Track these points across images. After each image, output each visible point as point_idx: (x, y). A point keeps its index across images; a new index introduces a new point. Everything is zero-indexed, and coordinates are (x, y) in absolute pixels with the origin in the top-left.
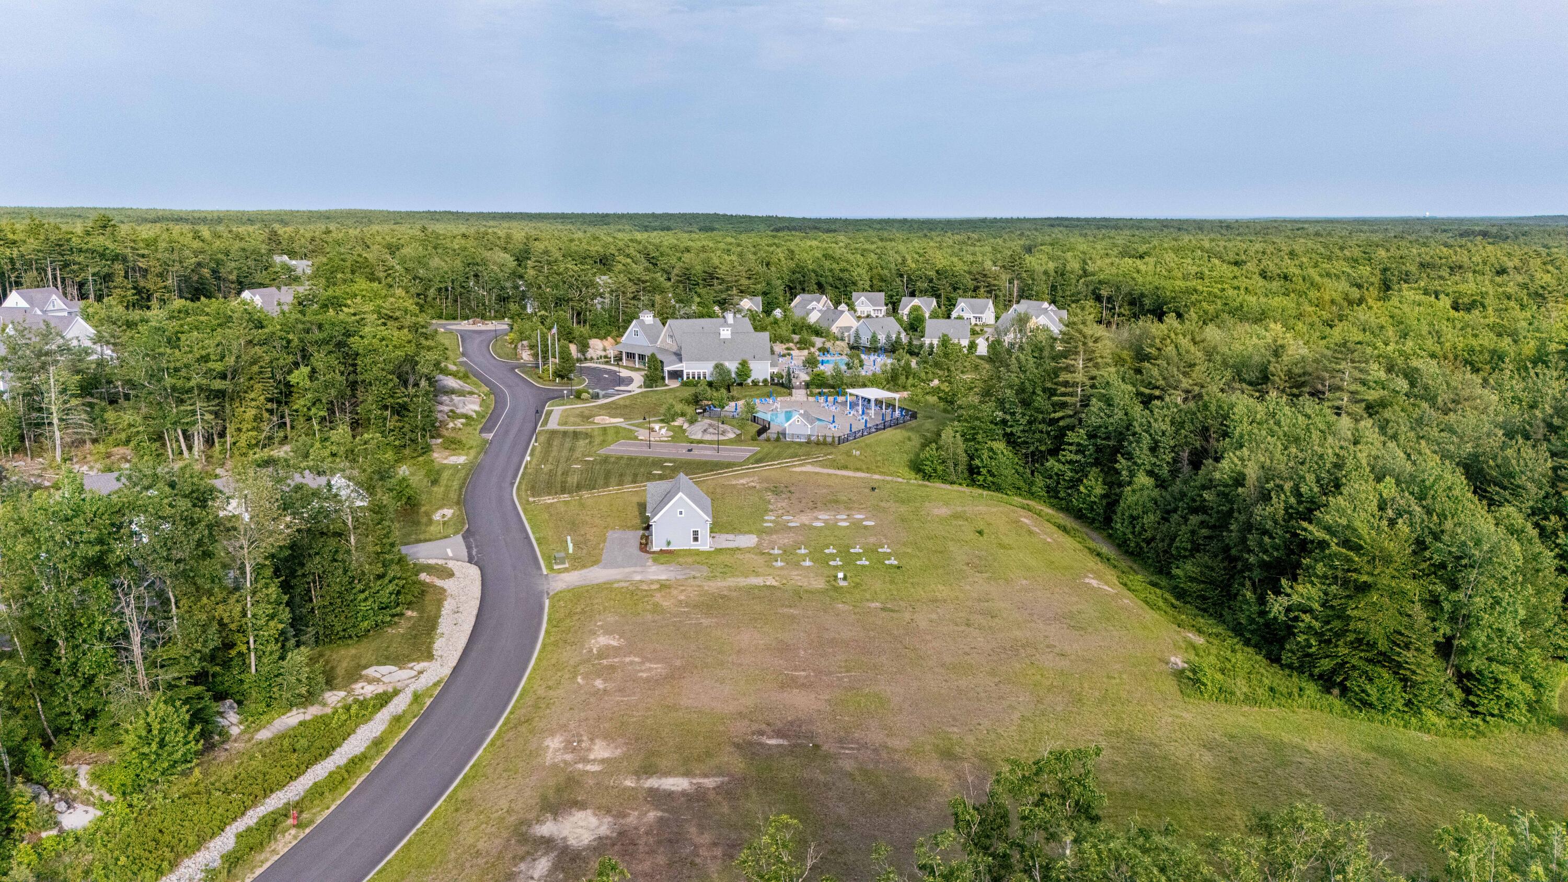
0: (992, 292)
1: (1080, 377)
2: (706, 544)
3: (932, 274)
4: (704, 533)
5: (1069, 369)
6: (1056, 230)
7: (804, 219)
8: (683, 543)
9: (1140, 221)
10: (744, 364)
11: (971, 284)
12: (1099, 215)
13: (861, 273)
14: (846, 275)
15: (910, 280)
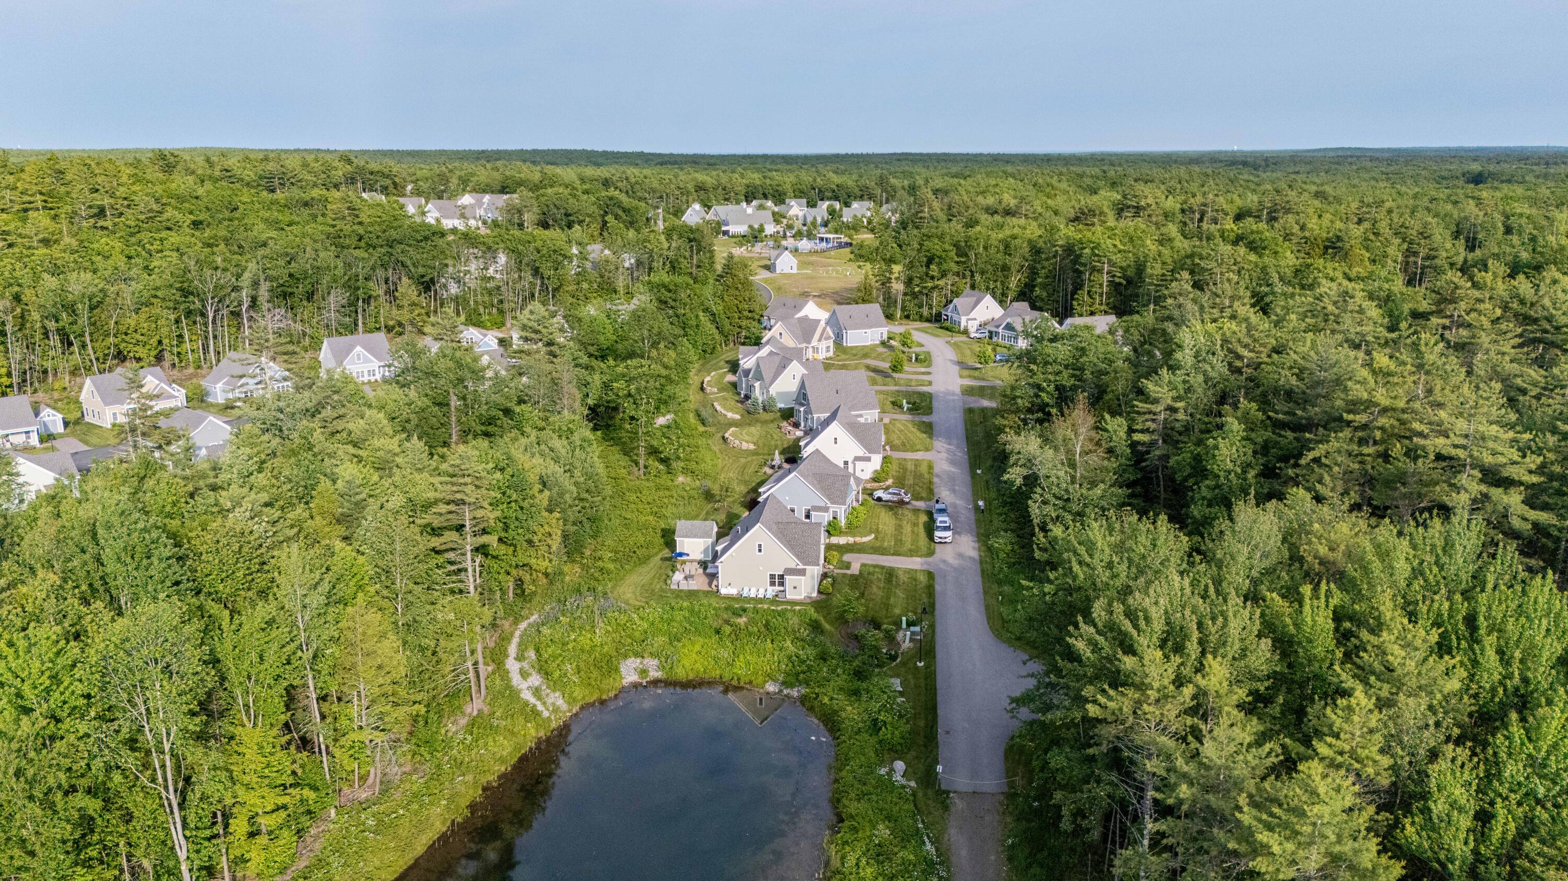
0: (871, 197)
1: (926, 215)
2: (795, 271)
3: (834, 187)
4: (795, 267)
5: (922, 211)
6: (903, 163)
7: (671, 154)
8: (787, 270)
9: (976, 155)
10: (762, 225)
11: (859, 193)
12: (939, 150)
13: (788, 187)
14: (780, 188)
15: (820, 191)
